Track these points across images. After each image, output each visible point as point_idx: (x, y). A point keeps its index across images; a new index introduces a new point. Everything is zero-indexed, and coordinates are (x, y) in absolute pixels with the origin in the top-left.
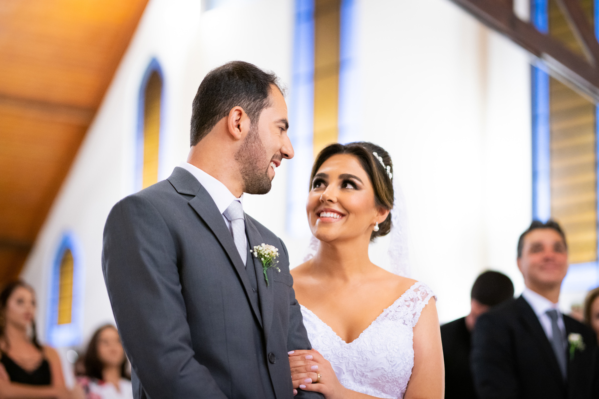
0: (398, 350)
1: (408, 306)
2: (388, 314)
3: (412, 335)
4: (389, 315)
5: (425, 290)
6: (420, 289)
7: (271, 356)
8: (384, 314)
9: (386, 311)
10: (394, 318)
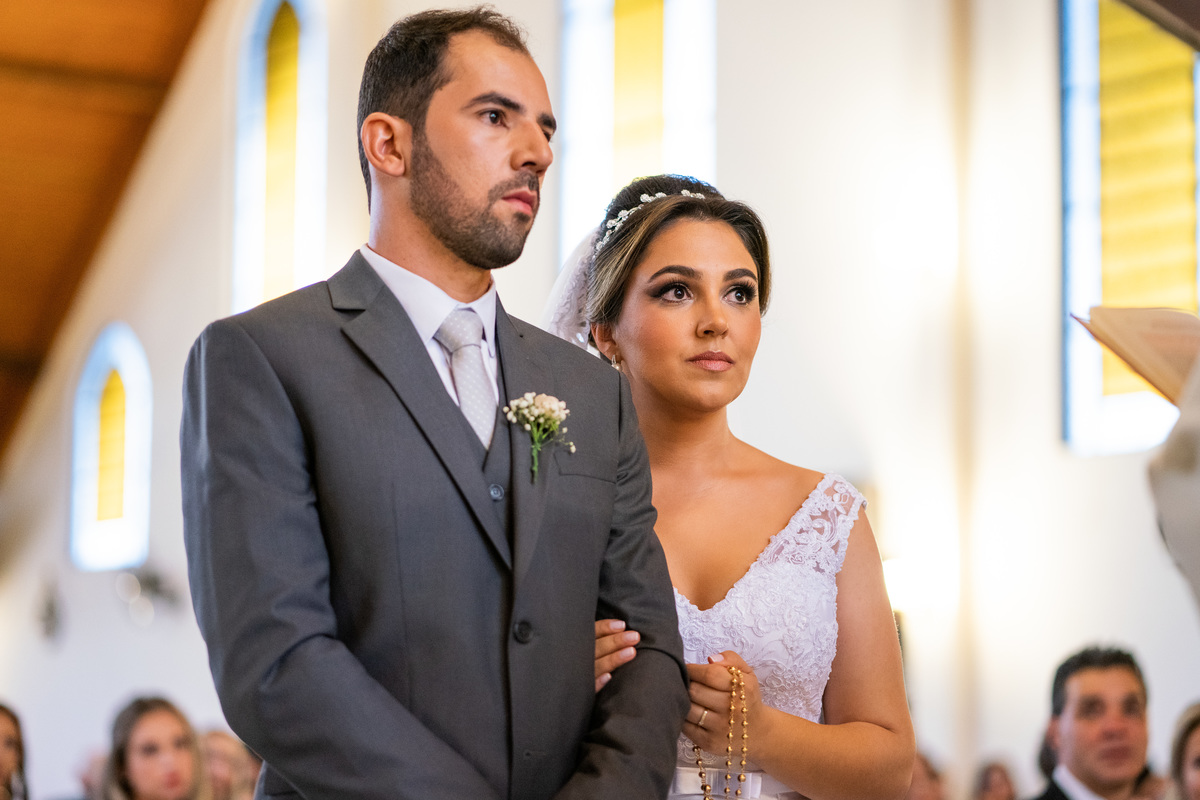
0: (807, 625)
1: (821, 531)
2: (782, 548)
3: (835, 593)
4: (786, 550)
5: (847, 491)
6: (836, 487)
7: (520, 630)
8: (773, 547)
9: (778, 541)
10: (795, 559)
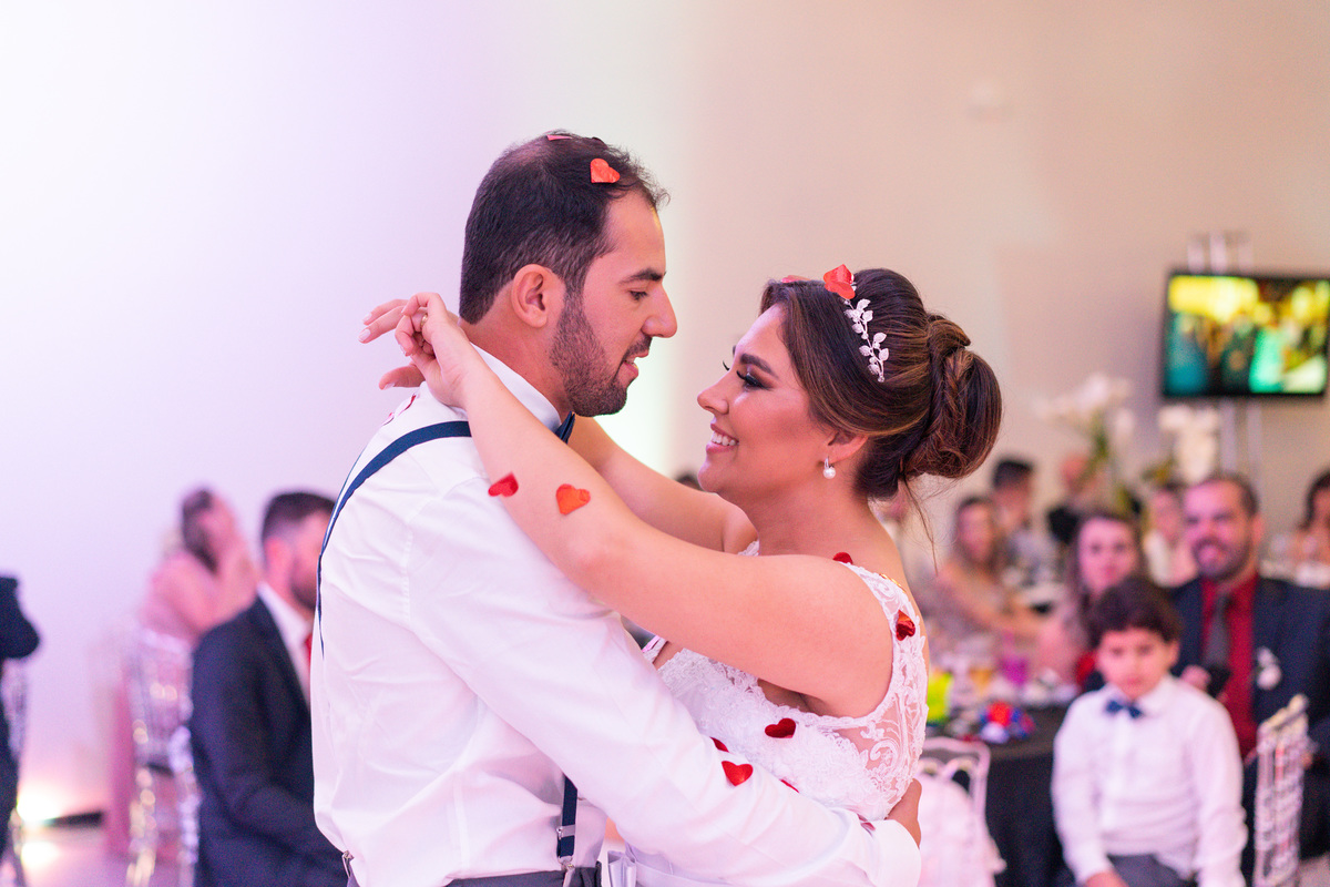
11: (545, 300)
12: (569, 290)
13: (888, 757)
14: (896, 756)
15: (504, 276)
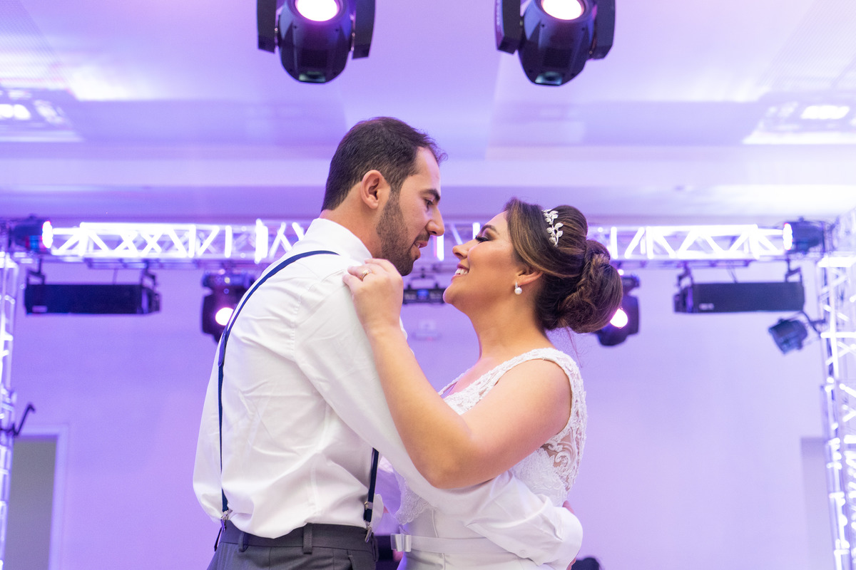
11: (378, 194)
12: (392, 190)
13: (565, 461)
14: (569, 462)
15: (356, 180)
